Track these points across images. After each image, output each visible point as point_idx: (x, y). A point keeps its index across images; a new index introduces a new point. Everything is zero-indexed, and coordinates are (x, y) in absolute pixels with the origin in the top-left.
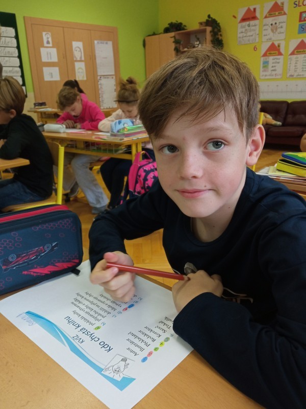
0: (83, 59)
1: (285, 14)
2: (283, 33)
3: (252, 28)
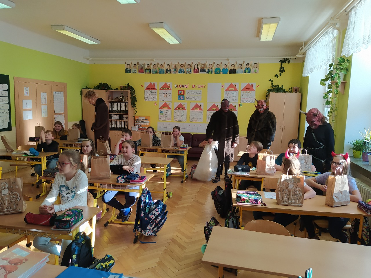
0: (46, 103)
1: (171, 89)
3: (153, 93)
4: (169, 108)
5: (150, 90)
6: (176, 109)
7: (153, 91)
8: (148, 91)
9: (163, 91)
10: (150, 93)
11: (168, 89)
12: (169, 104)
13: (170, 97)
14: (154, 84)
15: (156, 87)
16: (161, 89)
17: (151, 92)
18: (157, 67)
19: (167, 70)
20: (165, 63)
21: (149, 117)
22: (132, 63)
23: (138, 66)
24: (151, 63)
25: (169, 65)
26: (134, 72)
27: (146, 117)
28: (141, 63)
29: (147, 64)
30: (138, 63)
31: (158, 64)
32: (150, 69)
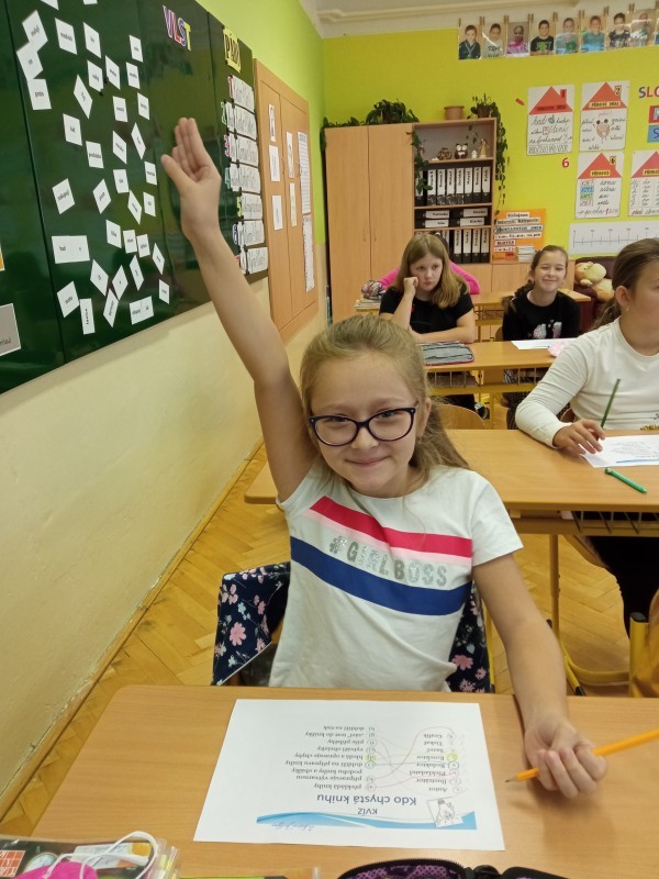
1: (623, 106)
2: (620, 138)
3: (559, 126)
4: (615, 174)
5: (549, 115)
6: (639, 174)
7: (558, 115)
8: (541, 116)
9: (595, 115)
10: (547, 124)
11: (614, 106)
12: (613, 161)
13: (618, 134)
14: (563, 93)
15: (570, 101)
16: (586, 108)
17: (552, 120)
18: (576, 27)
19: (613, 36)
20: (606, 11)
21: (542, 213)
22: (482, 21)
23: (505, 29)
24: (555, 16)
25: (621, 16)
26: (492, 53)
27: (532, 213)
28: (518, 17)
29: (539, 18)
30: (506, 19)
31: (581, 14)
32: (551, 39)
